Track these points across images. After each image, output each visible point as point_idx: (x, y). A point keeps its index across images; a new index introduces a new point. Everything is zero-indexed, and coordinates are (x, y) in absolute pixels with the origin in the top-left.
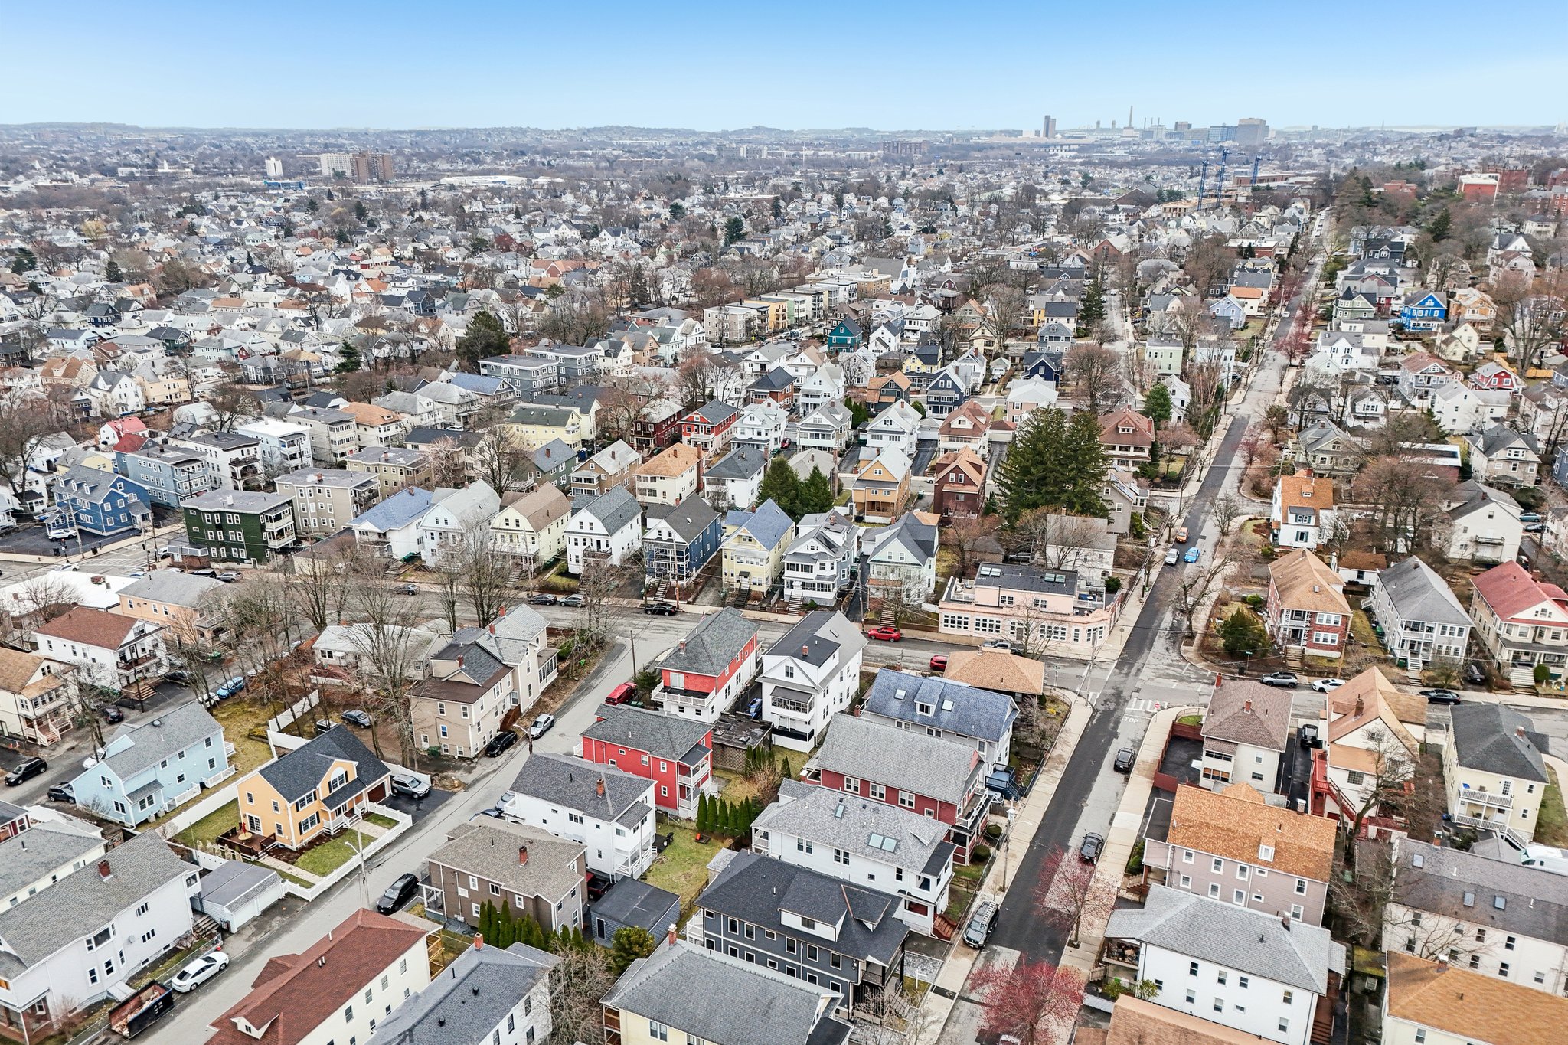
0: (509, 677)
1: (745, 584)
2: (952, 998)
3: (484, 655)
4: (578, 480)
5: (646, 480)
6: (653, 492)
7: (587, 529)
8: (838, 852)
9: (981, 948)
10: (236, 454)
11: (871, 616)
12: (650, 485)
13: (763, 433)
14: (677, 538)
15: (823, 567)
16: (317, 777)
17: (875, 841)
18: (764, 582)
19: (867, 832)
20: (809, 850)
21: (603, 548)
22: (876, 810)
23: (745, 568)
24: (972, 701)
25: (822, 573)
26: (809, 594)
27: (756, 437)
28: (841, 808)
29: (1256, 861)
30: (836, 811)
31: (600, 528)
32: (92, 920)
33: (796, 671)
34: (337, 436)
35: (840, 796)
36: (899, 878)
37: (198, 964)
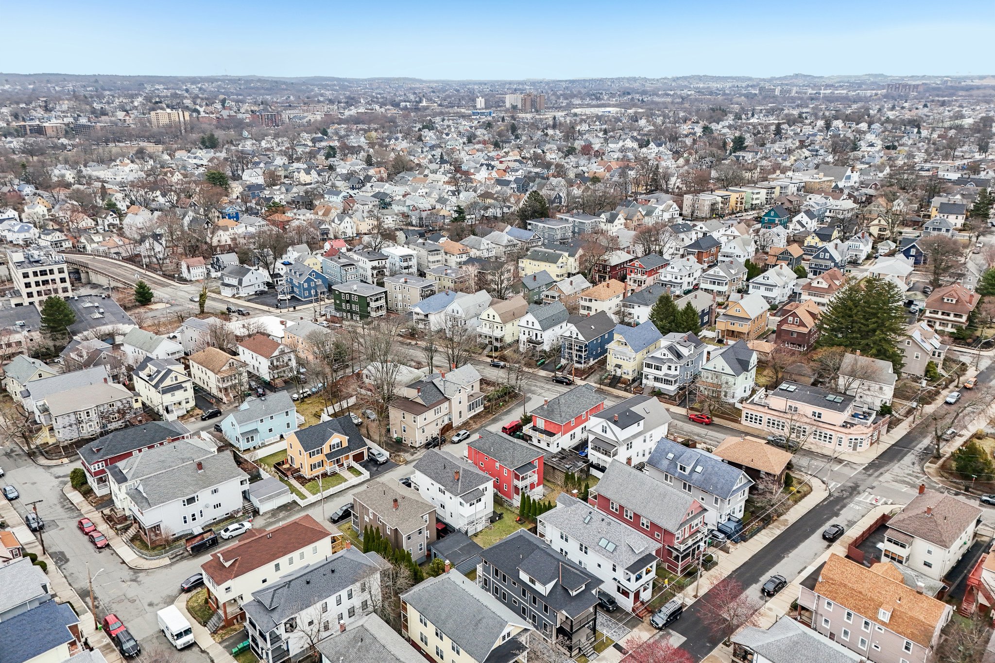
0: (446, 404)
1: (619, 372)
2: (625, 654)
3: (435, 389)
4: (547, 296)
5: (586, 300)
6: (589, 308)
7: (530, 325)
8: (581, 545)
9: (660, 629)
10: (375, 263)
11: (697, 406)
12: (587, 304)
13: (679, 278)
14: (581, 337)
15: (669, 368)
16: (324, 441)
17: (603, 543)
18: (631, 373)
19: (600, 536)
20: (567, 540)
21: (539, 338)
22: (609, 524)
23: (619, 362)
24: (716, 469)
25: (669, 372)
26: (658, 385)
27: (674, 280)
28: (589, 518)
29: (876, 619)
30: (585, 519)
31: (537, 326)
32: (187, 491)
33: (608, 430)
34: (431, 258)
35: (591, 510)
36: (614, 570)
37: (236, 526)
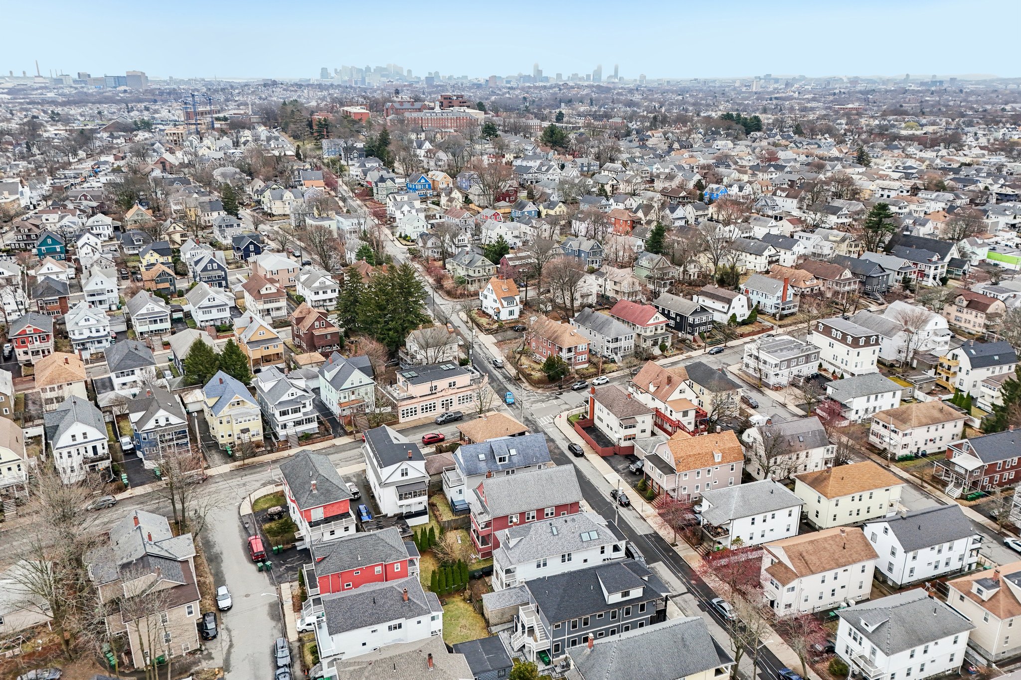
7: (80, 440)
8: (563, 556)
11: (351, 428)
15: (304, 406)
17: (585, 537)
19: (577, 535)
20: (545, 565)
21: (100, 451)
22: (573, 520)
24: (524, 444)
25: (305, 410)
27: (94, 334)
28: (554, 529)
29: (714, 464)
30: (552, 532)
31: (95, 434)
33: (410, 470)
35: (548, 522)
36: (603, 552)
